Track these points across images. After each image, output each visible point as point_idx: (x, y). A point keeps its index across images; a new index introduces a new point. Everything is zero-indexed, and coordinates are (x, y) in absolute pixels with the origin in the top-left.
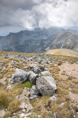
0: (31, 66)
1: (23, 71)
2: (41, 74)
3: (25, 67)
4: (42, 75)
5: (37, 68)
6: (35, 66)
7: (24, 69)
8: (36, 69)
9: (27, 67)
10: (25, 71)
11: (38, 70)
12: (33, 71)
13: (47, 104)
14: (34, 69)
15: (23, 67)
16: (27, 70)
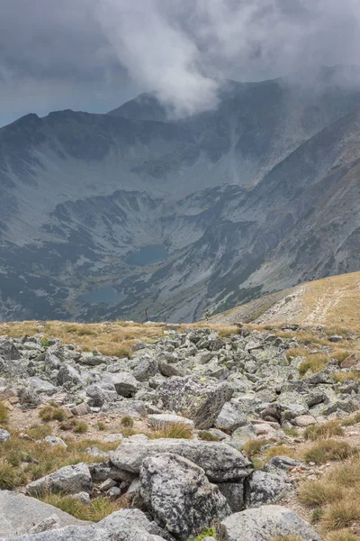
0: (123, 458)
3: (66, 472)
5: (186, 477)
6: (157, 462)
7: (56, 489)
9: (84, 469)
10: (68, 508)
11: (189, 494)
12: (146, 508)
14: (157, 483)
15: (49, 468)
16: (85, 495)
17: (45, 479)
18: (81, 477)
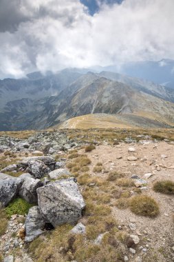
0: (24, 162)
1: (6, 176)
2: (49, 177)
3: (10, 166)
4: (51, 179)
5: (40, 165)
6: (32, 162)
7: (8, 170)
8: (36, 166)
9: (15, 165)
10: (12, 175)
11: (40, 168)
12: (31, 173)
13: (67, 245)
14: (33, 167)
15: (6, 166)
16: (15, 171)
17: (5, 169)
18: (14, 167)
